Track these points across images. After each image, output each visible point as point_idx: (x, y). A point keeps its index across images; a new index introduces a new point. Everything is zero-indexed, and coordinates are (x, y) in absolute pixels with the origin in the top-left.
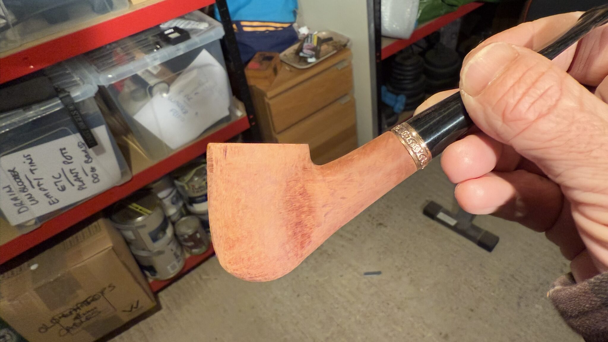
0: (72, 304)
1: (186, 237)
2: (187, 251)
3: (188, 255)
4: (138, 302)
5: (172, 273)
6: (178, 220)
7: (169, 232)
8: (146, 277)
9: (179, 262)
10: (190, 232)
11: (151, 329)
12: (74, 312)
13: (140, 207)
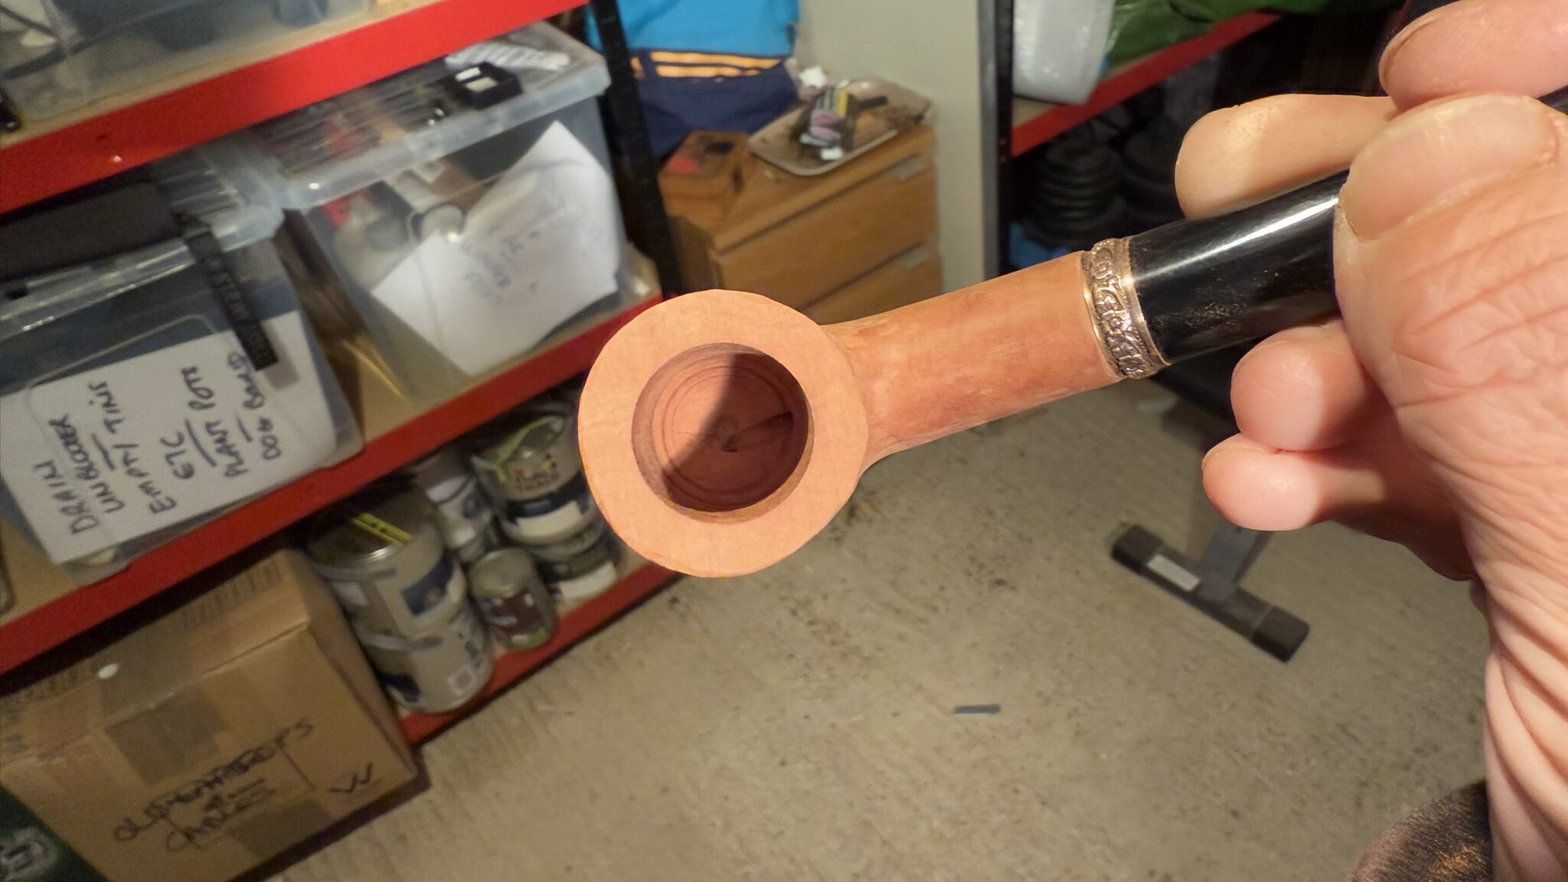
0: (201, 770)
1: (498, 602)
2: (499, 639)
3: (500, 651)
4: (369, 768)
5: (459, 696)
6: (479, 558)
7: (455, 589)
8: (391, 702)
9: (477, 666)
10: (508, 590)
11: (402, 838)
12: (206, 790)
13: (382, 524)
